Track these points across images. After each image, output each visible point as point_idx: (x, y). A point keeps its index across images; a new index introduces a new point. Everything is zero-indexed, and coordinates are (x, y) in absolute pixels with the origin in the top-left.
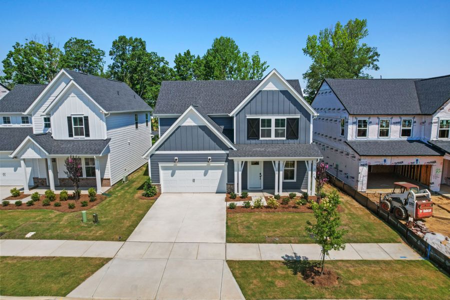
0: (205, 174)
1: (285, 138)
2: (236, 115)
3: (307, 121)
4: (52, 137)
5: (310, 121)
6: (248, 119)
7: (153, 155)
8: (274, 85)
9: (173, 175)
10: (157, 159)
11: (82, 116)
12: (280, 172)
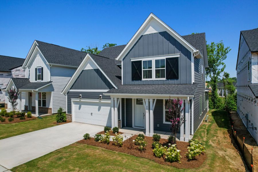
0: (99, 110)
1: (165, 79)
2: (123, 59)
3: (188, 59)
4: (29, 81)
5: (190, 60)
6: (133, 62)
7: (69, 92)
8: (153, 28)
9: (80, 108)
10: (70, 96)
11: (41, 68)
12: (150, 111)
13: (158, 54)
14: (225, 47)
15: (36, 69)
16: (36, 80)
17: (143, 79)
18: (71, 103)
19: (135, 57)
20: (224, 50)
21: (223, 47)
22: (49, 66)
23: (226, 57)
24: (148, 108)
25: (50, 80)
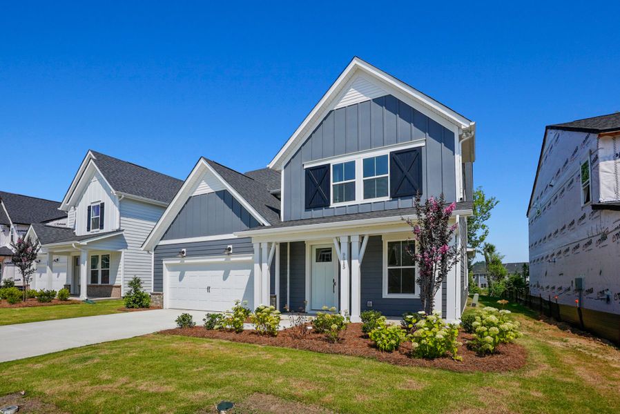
0: (225, 277)
1: (387, 198)
2: (285, 168)
4: (74, 233)
6: (308, 170)
7: (157, 246)
8: (359, 92)
9: (181, 279)
10: (161, 253)
11: (99, 203)
12: (353, 261)
13: (371, 146)
14: (487, 198)
15: (89, 207)
16: (88, 229)
17: (332, 205)
18: (162, 268)
19: (312, 158)
20: (485, 202)
21: (483, 198)
22: (117, 198)
23: (489, 216)
24: (346, 256)
25: (117, 228)
